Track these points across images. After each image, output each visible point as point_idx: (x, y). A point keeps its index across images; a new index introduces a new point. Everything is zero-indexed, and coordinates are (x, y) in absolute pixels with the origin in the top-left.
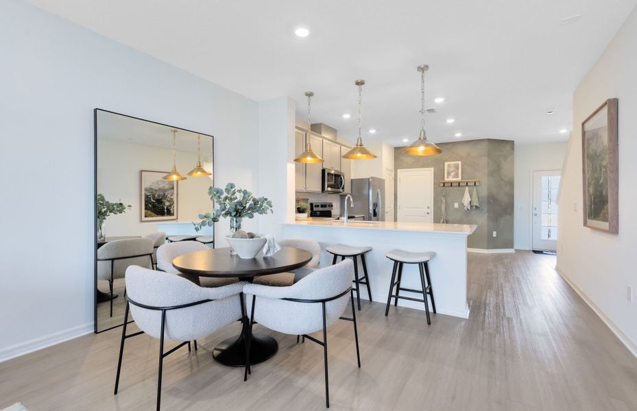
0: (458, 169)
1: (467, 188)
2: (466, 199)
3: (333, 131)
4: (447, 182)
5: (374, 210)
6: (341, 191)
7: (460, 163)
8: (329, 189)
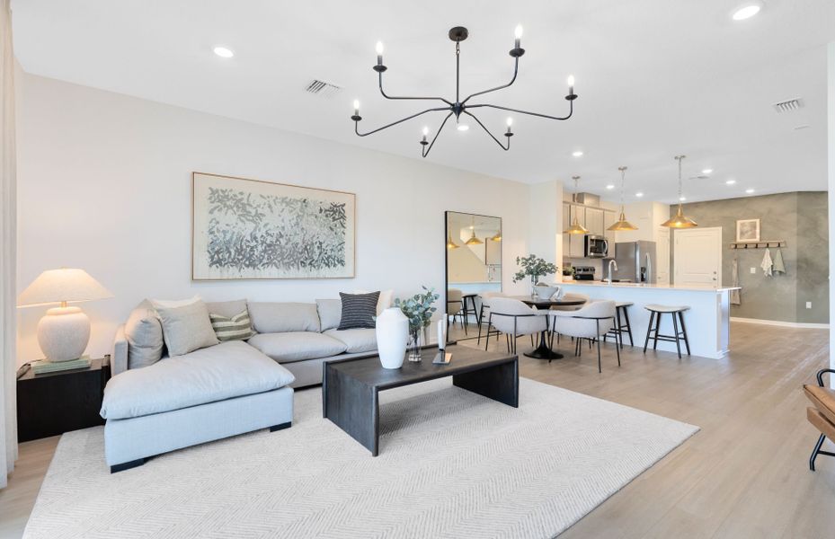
0: (755, 227)
1: (768, 250)
2: (766, 264)
3: (597, 197)
4: (741, 244)
5: (642, 275)
6: (604, 255)
7: (758, 221)
8: (592, 254)
